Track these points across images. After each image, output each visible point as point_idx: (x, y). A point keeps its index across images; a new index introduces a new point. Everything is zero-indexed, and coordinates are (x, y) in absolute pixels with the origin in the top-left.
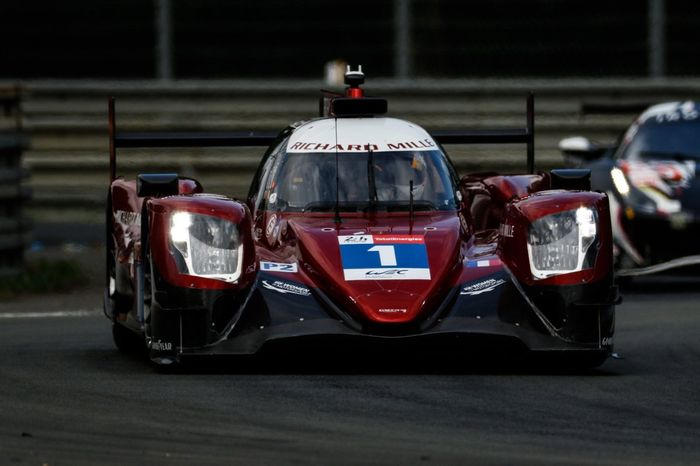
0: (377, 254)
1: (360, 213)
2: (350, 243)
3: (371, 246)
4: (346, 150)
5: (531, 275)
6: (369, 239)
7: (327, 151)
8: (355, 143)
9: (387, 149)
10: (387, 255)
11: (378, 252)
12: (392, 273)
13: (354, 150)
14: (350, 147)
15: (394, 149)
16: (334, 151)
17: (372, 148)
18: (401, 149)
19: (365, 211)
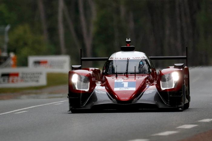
0: (123, 84)
1: (123, 75)
2: (117, 82)
3: (122, 82)
4: (122, 59)
5: (161, 89)
6: (122, 81)
7: (117, 59)
8: (125, 57)
9: (132, 59)
10: (126, 84)
11: (124, 84)
12: (126, 89)
13: (124, 59)
14: (123, 59)
15: (134, 59)
16: (119, 59)
17: (129, 59)
18: (136, 59)
19: (125, 74)
